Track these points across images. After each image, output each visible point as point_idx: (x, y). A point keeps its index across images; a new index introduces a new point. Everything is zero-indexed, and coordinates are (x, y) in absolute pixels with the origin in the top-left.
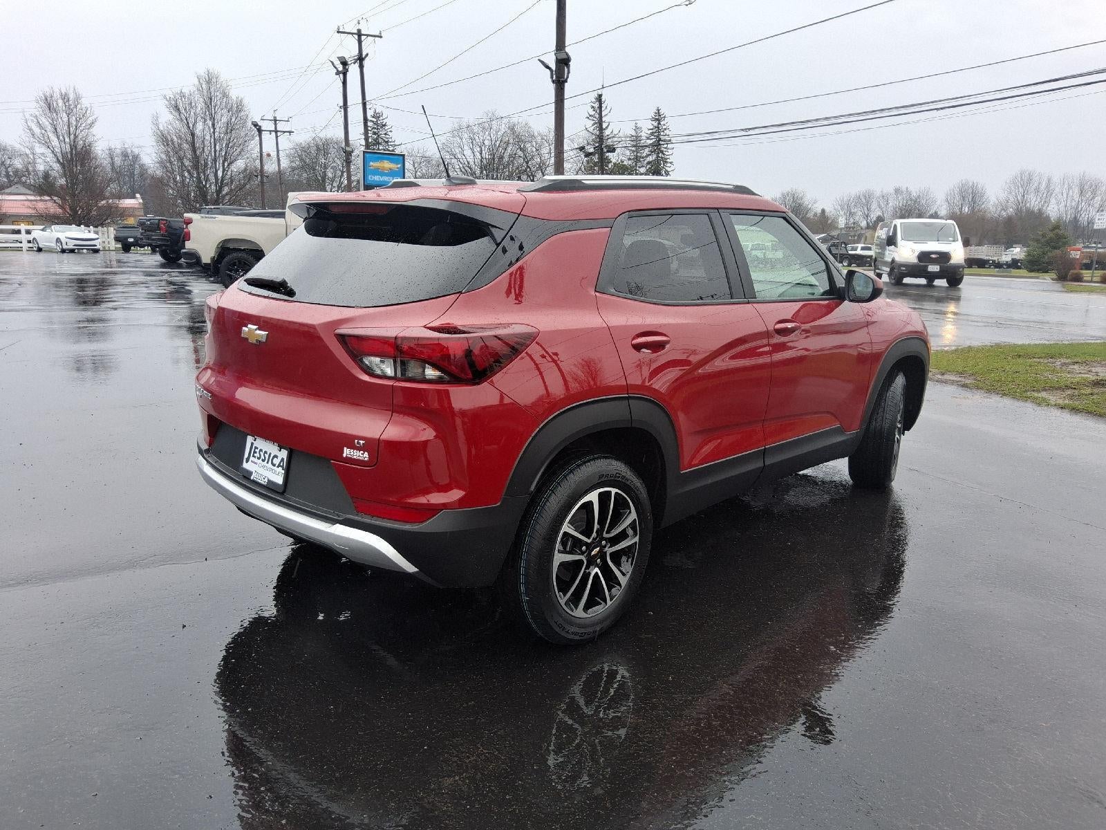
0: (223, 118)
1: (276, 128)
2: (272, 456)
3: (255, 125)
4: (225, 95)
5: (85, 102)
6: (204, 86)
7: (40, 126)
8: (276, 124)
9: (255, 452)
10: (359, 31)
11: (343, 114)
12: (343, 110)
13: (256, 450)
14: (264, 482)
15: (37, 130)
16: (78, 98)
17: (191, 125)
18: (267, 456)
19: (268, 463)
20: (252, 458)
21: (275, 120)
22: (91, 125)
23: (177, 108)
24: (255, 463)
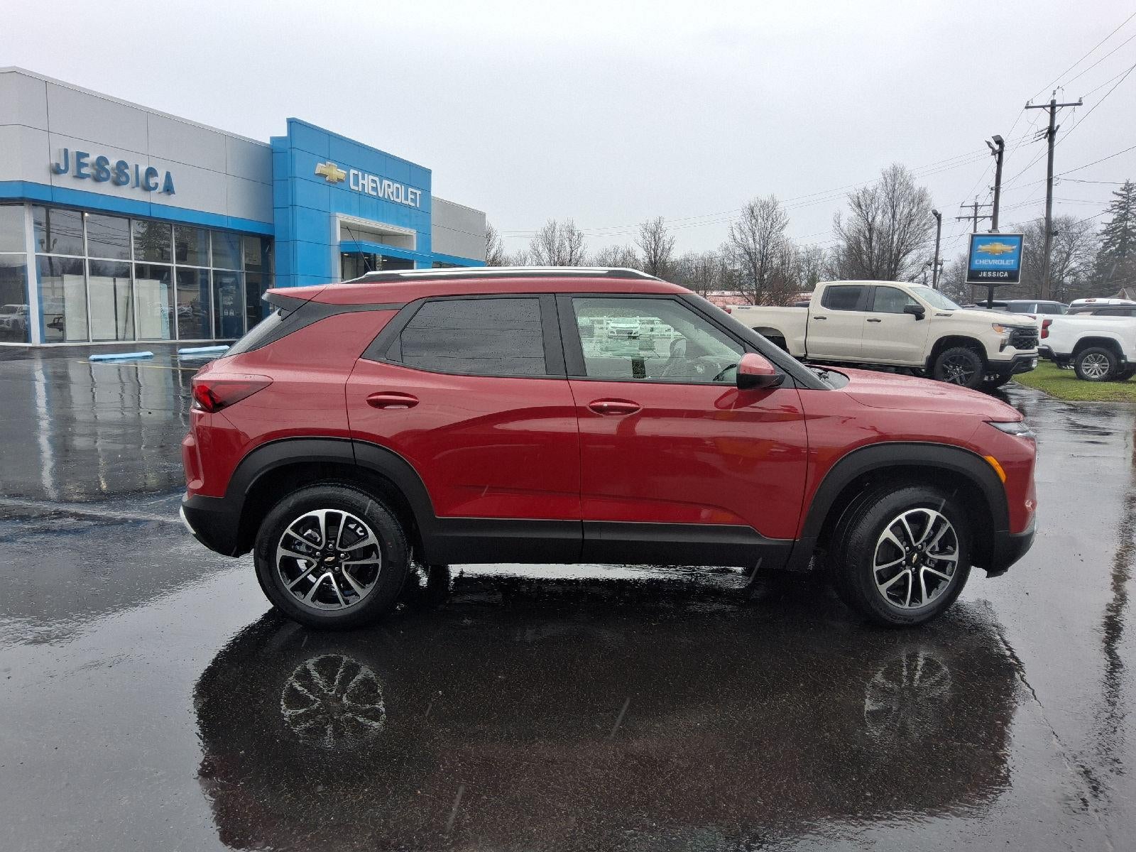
0: (903, 210)
1: (976, 213)
3: (935, 213)
4: (909, 187)
5: (780, 208)
6: (889, 180)
7: (742, 231)
8: (976, 210)
10: (1053, 102)
11: (993, 196)
12: (994, 192)
15: (738, 236)
16: (775, 204)
17: (870, 220)
21: (976, 206)
22: (782, 228)
23: (859, 206)
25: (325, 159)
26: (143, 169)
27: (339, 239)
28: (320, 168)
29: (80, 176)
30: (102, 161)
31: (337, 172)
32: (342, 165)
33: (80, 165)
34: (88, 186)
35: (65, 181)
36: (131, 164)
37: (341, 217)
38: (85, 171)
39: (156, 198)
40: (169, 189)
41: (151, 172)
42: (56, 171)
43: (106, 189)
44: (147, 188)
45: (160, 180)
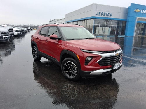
25: (136, 9)
26: (107, 13)
27: (137, 21)
28: (135, 10)
29: (99, 15)
30: (102, 13)
31: (138, 10)
32: (139, 9)
33: (99, 14)
34: (100, 16)
35: (98, 16)
36: (106, 13)
37: (138, 17)
38: (100, 14)
39: (109, 17)
40: (111, 16)
41: (109, 14)
42: (96, 15)
43: (103, 16)
44: (108, 16)
45: (110, 15)
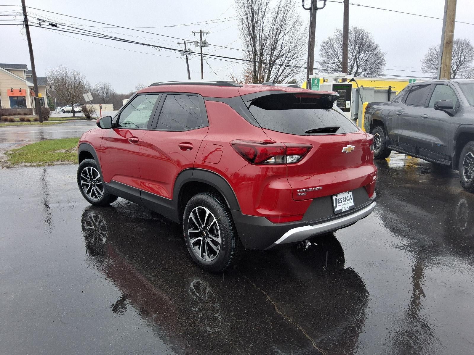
2: (346, 197)
9: (339, 201)
13: (339, 200)
14: (348, 209)
18: (344, 199)
19: (346, 201)
20: (338, 205)
24: (341, 205)
